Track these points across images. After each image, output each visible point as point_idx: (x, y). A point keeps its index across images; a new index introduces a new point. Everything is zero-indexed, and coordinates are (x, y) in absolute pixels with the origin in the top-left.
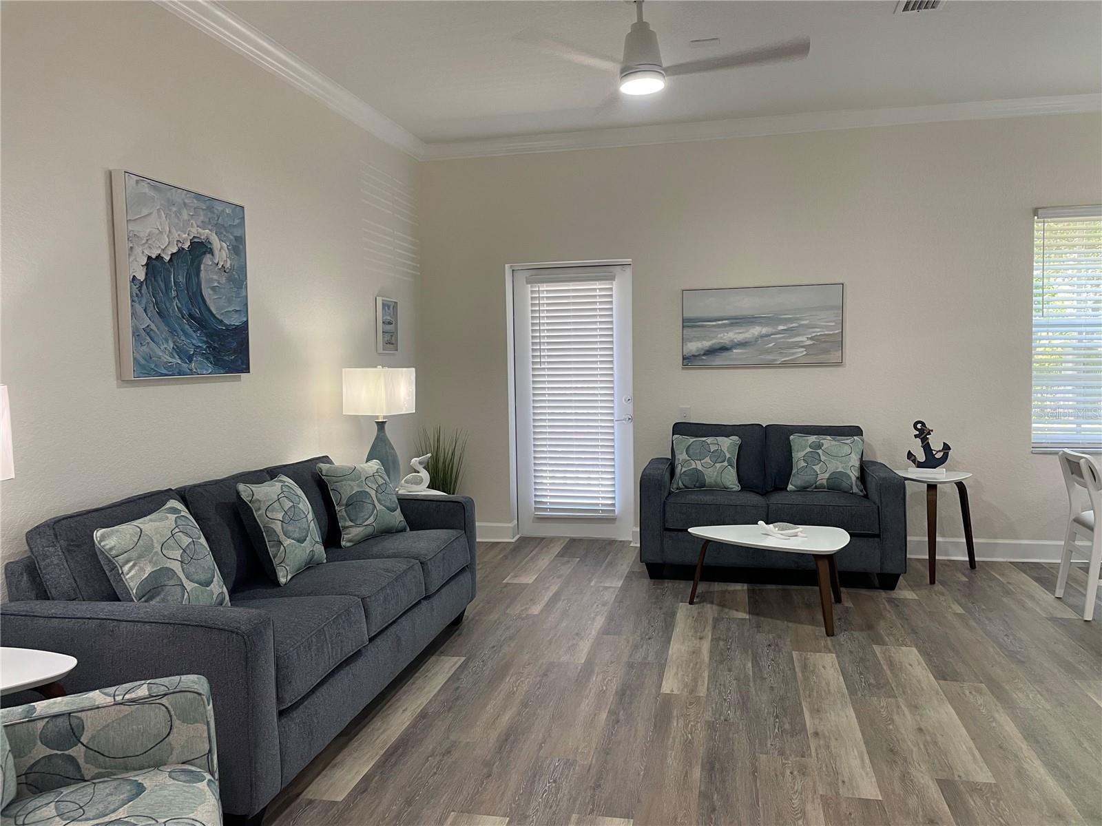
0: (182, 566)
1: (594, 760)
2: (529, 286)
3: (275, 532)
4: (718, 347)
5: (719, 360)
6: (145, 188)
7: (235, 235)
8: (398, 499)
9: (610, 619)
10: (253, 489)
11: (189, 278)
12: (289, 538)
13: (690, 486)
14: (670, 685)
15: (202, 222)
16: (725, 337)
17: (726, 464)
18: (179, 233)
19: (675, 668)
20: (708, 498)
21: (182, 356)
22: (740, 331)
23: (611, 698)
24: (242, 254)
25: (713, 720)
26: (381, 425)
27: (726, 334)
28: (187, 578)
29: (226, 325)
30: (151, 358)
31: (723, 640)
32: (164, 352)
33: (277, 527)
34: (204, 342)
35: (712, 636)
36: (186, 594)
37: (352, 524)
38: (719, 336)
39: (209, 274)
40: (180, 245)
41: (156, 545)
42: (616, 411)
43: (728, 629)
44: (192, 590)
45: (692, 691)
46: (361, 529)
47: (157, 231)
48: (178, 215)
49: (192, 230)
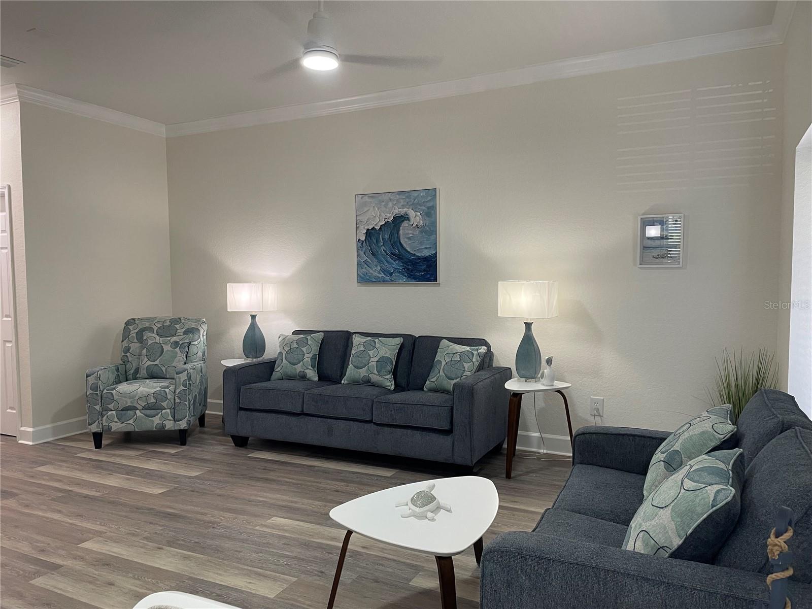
6: (366, 199)
7: (427, 206)
15: (402, 205)
18: (386, 214)
21: (385, 273)
24: (434, 216)
29: (417, 256)
32: (375, 271)
34: (401, 266)
39: (404, 231)
40: (386, 220)
46: (429, 383)
47: (372, 217)
48: (386, 206)
49: (395, 211)
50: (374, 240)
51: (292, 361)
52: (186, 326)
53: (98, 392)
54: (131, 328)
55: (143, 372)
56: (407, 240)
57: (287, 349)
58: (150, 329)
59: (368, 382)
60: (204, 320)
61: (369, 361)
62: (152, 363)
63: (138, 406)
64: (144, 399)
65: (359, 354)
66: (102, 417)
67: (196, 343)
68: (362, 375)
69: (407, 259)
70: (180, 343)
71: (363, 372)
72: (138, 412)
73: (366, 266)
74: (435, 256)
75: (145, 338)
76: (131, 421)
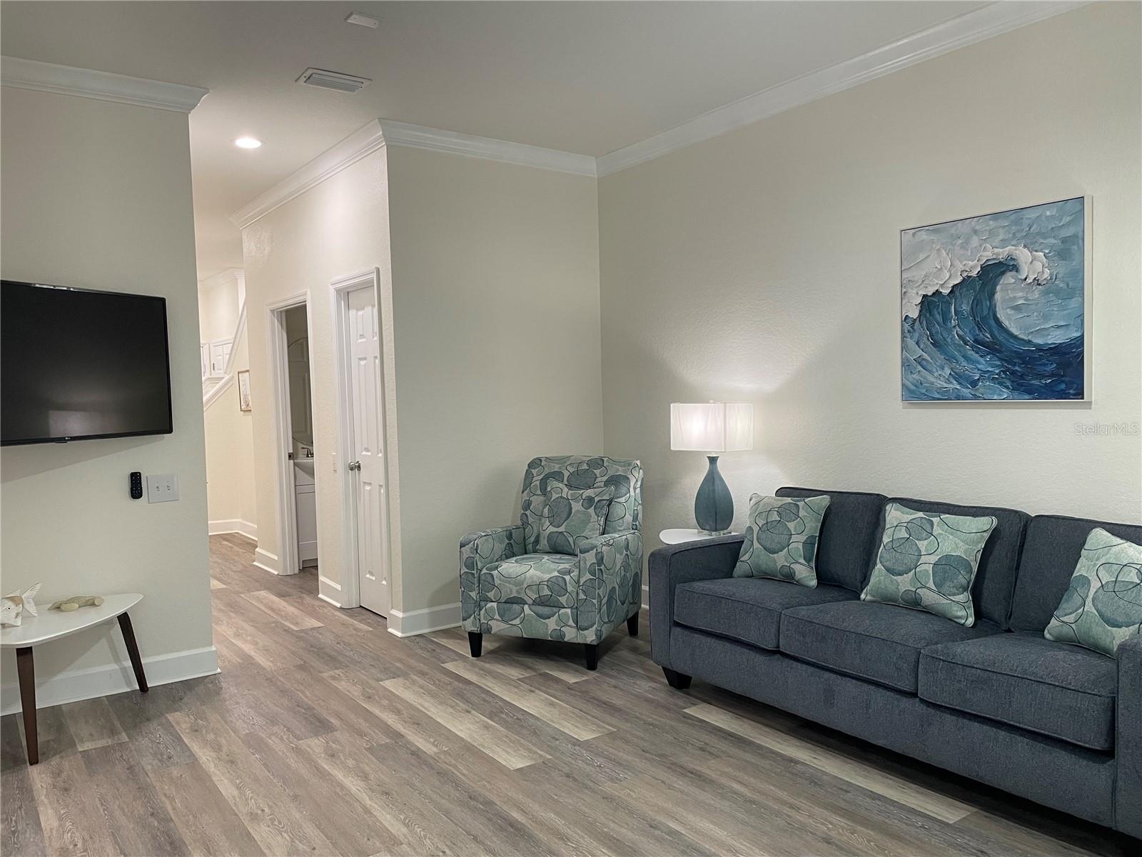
6: (923, 236)
11: (976, 303)
15: (1003, 240)
18: (964, 263)
21: (962, 381)
29: (1036, 345)
30: (921, 384)
32: (938, 379)
34: (997, 366)
39: (1009, 294)
40: (965, 274)
47: (935, 270)
48: (964, 246)
49: (985, 254)
50: (937, 316)
51: (768, 546)
52: (609, 472)
53: (475, 572)
54: (534, 471)
55: (544, 543)
56: (1012, 312)
57: (761, 522)
58: (557, 476)
59: (914, 605)
60: (638, 462)
61: (918, 560)
62: (556, 530)
63: (526, 598)
64: (534, 587)
65: (895, 546)
66: (480, 610)
67: (622, 500)
68: (902, 589)
69: (1011, 351)
70: (596, 499)
71: (904, 584)
72: (526, 607)
73: (920, 368)
74: (1079, 342)
75: (549, 489)
76: (517, 621)
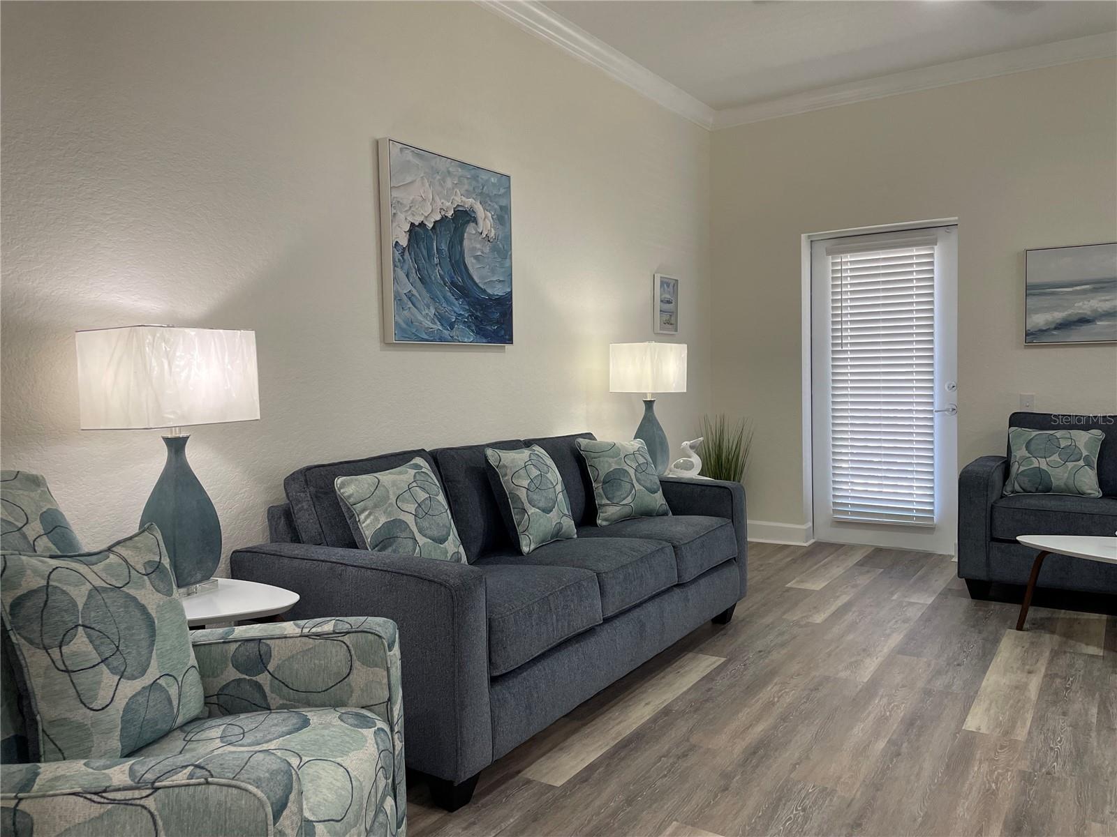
0: (415, 520)
1: (859, 793)
2: (830, 257)
3: (520, 498)
4: (1076, 318)
5: (1076, 335)
6: (408, 155)
7: (501, 204)
8: (660, 481)
9: (910, 637)
10: (500, 454)
11: (451, 247)
12: (533, 506)
13: (1028, 489)
14: (976, 721)
15: (466, 190)
16: (1085, 306)
17: (1081, 463)
18: (443, 201)
19: (988, 702)
20: (1051, 504)
21: (443, 323)
22: (1108, 298)
23: (894, 725)
24: (508, 225)
25: (1030, 770)
26: (649, 404)
27: (1086, 302)
28: (420, 532)
29: (489, 295)
30: (412, 323)
31: (1062, 678)
32: (425, 317)
33: (522, 494)
34: (466, 310)
35: (1046, 671)
36: (418, 548)
37: (609, 502)
38: (1076, 305)
39: (472, 243)
40: (443, 213)
41: (391, 497)
42: (937, 400)
43: (1071, 666)
44: (424, 545)
45: (1006, 733)
46: (618, 508)
65: (537, 485)
